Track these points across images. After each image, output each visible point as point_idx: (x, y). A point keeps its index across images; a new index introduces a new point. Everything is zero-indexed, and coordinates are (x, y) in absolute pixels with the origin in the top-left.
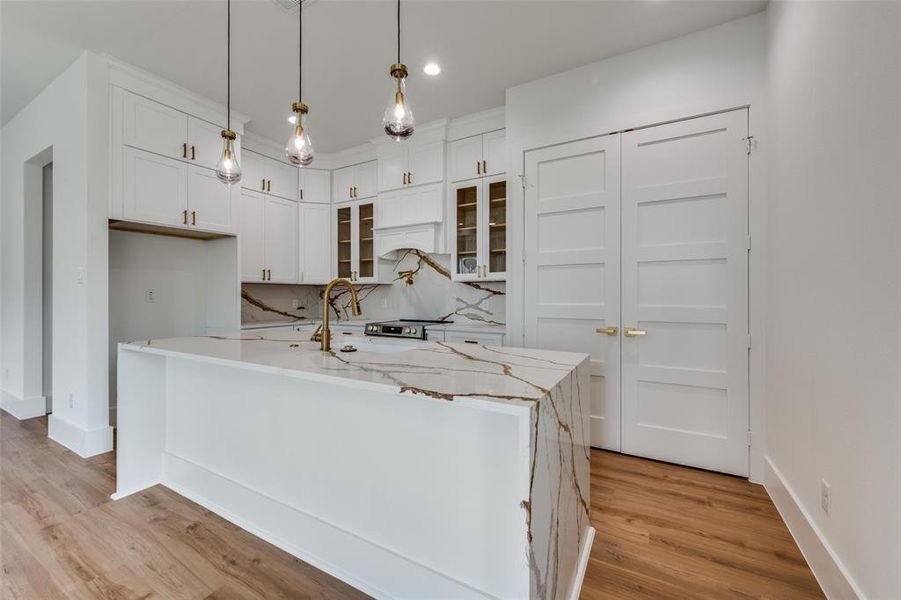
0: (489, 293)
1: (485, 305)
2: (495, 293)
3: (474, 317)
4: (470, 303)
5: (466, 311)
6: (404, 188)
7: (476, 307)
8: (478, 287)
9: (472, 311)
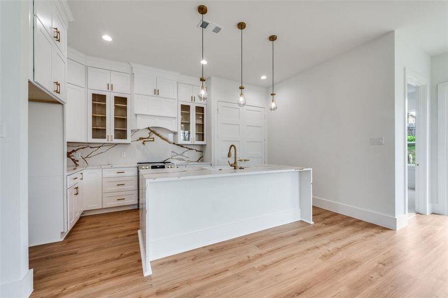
0: (187, 149)
1: (186, 154)
2: (190, 149)
3: (180, 159)
4: (178, 153)
5: (177, 157)
6: (153, 96)
7: (181, 155)
8: (183, 147)
9: (179, 157)
